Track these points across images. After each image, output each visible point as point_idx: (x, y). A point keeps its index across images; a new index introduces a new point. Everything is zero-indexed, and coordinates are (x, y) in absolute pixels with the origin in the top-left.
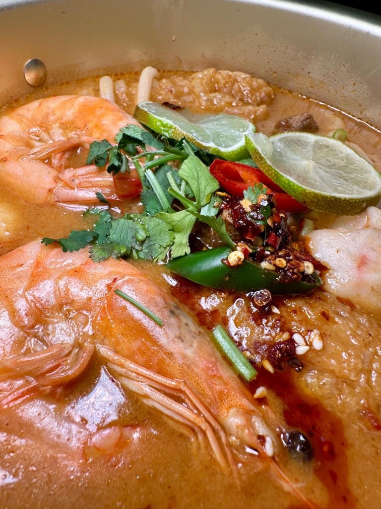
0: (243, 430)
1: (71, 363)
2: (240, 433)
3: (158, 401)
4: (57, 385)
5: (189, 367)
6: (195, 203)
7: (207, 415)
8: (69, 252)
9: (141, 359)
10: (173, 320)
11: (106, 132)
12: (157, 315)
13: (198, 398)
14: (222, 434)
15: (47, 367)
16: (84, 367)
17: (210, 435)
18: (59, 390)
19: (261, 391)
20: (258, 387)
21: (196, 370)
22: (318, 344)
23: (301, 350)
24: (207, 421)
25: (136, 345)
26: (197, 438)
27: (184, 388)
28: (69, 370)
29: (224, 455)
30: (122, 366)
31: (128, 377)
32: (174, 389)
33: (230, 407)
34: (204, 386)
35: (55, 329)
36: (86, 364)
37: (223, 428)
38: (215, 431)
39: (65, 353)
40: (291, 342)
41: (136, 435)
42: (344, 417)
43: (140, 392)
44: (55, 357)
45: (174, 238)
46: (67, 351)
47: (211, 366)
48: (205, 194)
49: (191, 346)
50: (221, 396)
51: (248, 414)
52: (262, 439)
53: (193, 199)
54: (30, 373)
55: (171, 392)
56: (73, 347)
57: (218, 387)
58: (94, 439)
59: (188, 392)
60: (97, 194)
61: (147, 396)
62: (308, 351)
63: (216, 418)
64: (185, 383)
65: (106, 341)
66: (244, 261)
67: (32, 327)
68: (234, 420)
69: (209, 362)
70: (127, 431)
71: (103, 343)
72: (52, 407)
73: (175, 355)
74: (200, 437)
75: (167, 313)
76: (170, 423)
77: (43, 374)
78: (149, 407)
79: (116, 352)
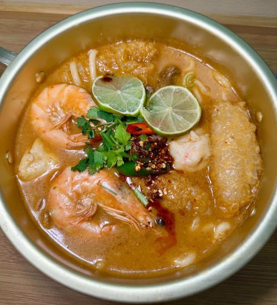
0: (144, 221)
1: (92, 210)
2: (143, 222)
3: (119, 217)
4: (89, 218)
5: (126, 206)
6: (123, 145)
7: (133, 219)
8: (81, 172)
9: (112, 205)
10: (120, 192)
11: (82, 112)
12: (115, 191)
13: (130, 215)
14: (138, 223)
15: (85, 213)
16: (95, 211)
17: (135, 224)
18: (90, 219)
19: (150, 208)
20: (149, 207)
21: (129, 207)
22: (166, 193)
23: (161, 195)
24: (133, 220)
25: (110, 201)
26: (131, 225)
27: (126, 213)
28: (91, 213)
29: (139, 228)
30: (107, 208)
31: (109, 212)
32: (123, 213)
33: (140, 215)
34: (132, 211)
35: (84, 201)
36: (96, 210)
37: (138, 221)
38: (136, 223)
39: (89, 208)
40: (158, 193)
41: (114, 228)
42: (175, 212)
43: (113, 215)
44: (86, 210)
45: (117, 159)
46: (89, 207)
47: (133, 205)
48: (126, 141)
49: (127, 199)
50: (137, 213)
51: (145, 216)
52: (149, 223)
53: (122, 144)
54: (81, 216)
55: (122, 214)
56: (91, 205)
57: (136, 211)
58: (103, 230)
59: (127, 213)
60: (86, 143)
61: (115, 216)
62: (163, 195)
63: (136, 219)
64: (126, 211)
65: (101, 202)
66: (141, 169)
67: (77, 201)
68: (141, 219)
69: (132, 203)
70: (111, 226)
71: (100, 203)
72: (89, 224)
73: (122, 204)
74: (132, 225)
75: (118, 190)
76: (124, 222)
77: (85, 215)
78: (117, 219)
79: (104, 205)
